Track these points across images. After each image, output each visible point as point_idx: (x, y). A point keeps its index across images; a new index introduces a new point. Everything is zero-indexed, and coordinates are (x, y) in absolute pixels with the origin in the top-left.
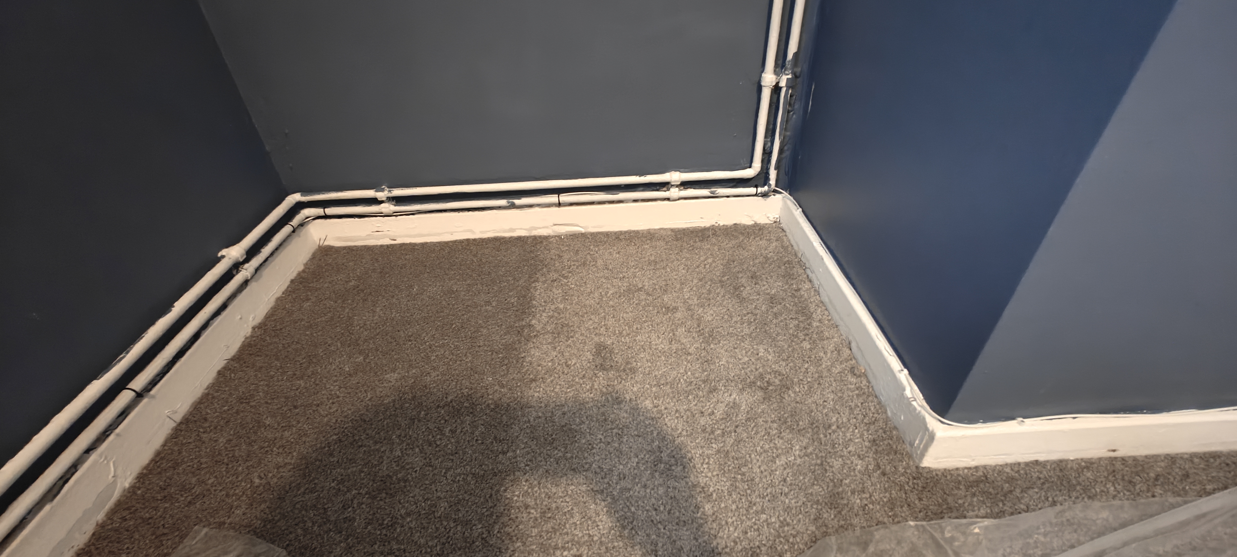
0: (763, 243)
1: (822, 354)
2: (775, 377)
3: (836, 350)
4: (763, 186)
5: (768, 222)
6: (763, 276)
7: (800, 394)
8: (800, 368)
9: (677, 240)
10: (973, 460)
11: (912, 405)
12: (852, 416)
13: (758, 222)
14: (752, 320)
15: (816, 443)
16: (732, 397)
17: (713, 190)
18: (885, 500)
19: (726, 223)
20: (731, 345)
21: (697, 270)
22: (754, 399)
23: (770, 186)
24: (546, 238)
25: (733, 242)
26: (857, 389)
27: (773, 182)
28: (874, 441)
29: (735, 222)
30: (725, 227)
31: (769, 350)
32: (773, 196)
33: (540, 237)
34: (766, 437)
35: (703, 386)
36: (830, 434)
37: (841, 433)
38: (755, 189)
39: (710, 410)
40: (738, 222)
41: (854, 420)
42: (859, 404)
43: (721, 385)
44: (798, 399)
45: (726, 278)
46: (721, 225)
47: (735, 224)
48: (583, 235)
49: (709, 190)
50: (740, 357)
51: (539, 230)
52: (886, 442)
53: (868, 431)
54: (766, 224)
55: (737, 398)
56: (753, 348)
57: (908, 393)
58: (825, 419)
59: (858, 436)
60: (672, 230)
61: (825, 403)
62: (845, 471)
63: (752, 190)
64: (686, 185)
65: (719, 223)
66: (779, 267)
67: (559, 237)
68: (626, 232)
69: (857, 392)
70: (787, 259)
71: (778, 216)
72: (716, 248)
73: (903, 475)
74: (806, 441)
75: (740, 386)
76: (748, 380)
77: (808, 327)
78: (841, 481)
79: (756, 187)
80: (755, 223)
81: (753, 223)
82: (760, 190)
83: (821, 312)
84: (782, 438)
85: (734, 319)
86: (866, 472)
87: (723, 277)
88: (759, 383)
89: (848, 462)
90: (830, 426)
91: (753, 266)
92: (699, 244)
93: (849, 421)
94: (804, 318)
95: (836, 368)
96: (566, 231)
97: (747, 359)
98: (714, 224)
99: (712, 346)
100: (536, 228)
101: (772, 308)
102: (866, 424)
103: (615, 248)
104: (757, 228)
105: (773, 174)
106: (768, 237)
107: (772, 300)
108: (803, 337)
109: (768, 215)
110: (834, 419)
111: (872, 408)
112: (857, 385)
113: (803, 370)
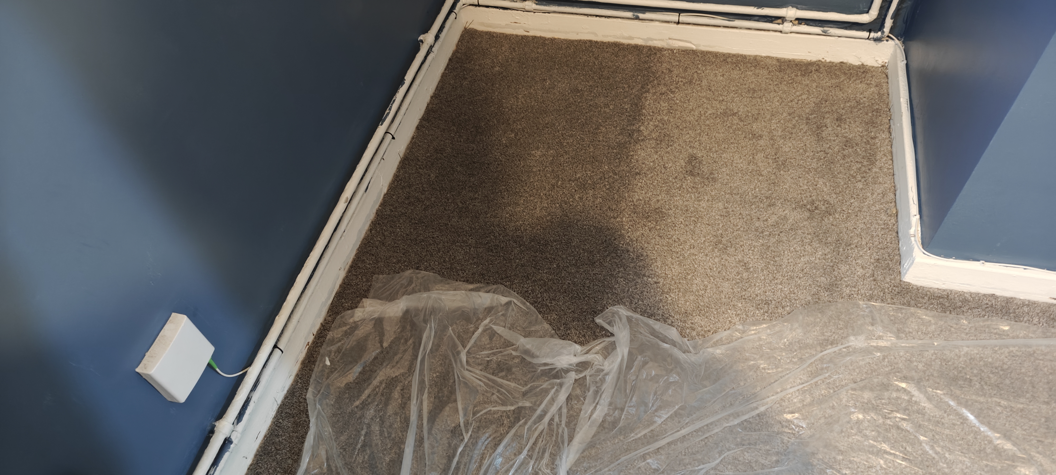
0: (862, 86)
1: (869, 194)
2: (823, 205)
3: (882, 193)
4: (876, 32)
5: (876, 65)
6: (848, 120)
7: (838, 220)
8: (846, 202)
9: (780, 71)
10: (944, 284)
11: (910, 239)
12: (871, 241)
13: (865, 64)
14: (822, 158)
15: (835, 253)
16: (785, 212)
17: (826, 29)
18: (867, 294)
19: (833, 60)
20: (797, 174)
21: (790, 104)
22: (801, 216)
23: (883, 32)
24: (660, 50)
25: (833, 81)
26: (884, 224)
27: (887, 29)
28: (878, 259)
29: (841, 61)
30: (830, 64)
31: (827, 184)
32: (885, 42)
33: (654, 48)
34: (800, 243)
35: (765, 200)
36: (848, 250)
37: (856, 251)
38: (868, 33)
39: (765, 218)
40: (845, 61)
41: (871, 244)
42: (880, 235)
43: (779, 202)
44: (835, 223)
45: (813, 116)
46: (828, 60)
47: (842, 62)
48: (694, 52)
49: (822, 29)
50: (801, 185)
51: (655, 42)
52: (886, 262)
53: (877, 253)
54: (873, 67)
55: (788, 214)
56: (814, 180)
57: (912, 231)
58: (849, 239)
59: (868, 255)
60: (778, 60)
61: (854, 230)
62: (848, 273)
63: (865, 34)
64: (800, 21)
65: (825, 59)
66: (867, 114)
67: (672, 50)
68: (734, 55)
69: (883, 226)
70: (877, 107)
71: (887, 61)
72: (814, 85)
73: (888, 283)
74: (828, 250)
75: (794, 206)
76: (802, 203)
77: (868, 171)
78: (842, 278)
79: (870, 31)
80: (863, 65)
81: (860, 63)
82: (873, 35)
83: (885, 160)
84: (811, 246)
85: (807, 154)
86: (864, 277)
87: (811, 114)
88: (808, 207)
89: (853, 269)
90: (850, 245)
91: (843, 109)
92: (800, 78)
93: (867, 244)
94: (868, 163)
95: (875, 206)
96: (679, 46)
97: (806, 187)
98: (821, 59)
99: (782, 172)
100: (652, 40)
101: (844, 150)
102: (878, 248)
103: (721, 70)
104: (862, 71)
105: (889, 23)
106: (869, 82)
107: (848, 143)
108: (860, 179)
109: (877, 59)
110: (856, 241)
111: (888, 240)
112: (886, 221)
113: (848, 203)
